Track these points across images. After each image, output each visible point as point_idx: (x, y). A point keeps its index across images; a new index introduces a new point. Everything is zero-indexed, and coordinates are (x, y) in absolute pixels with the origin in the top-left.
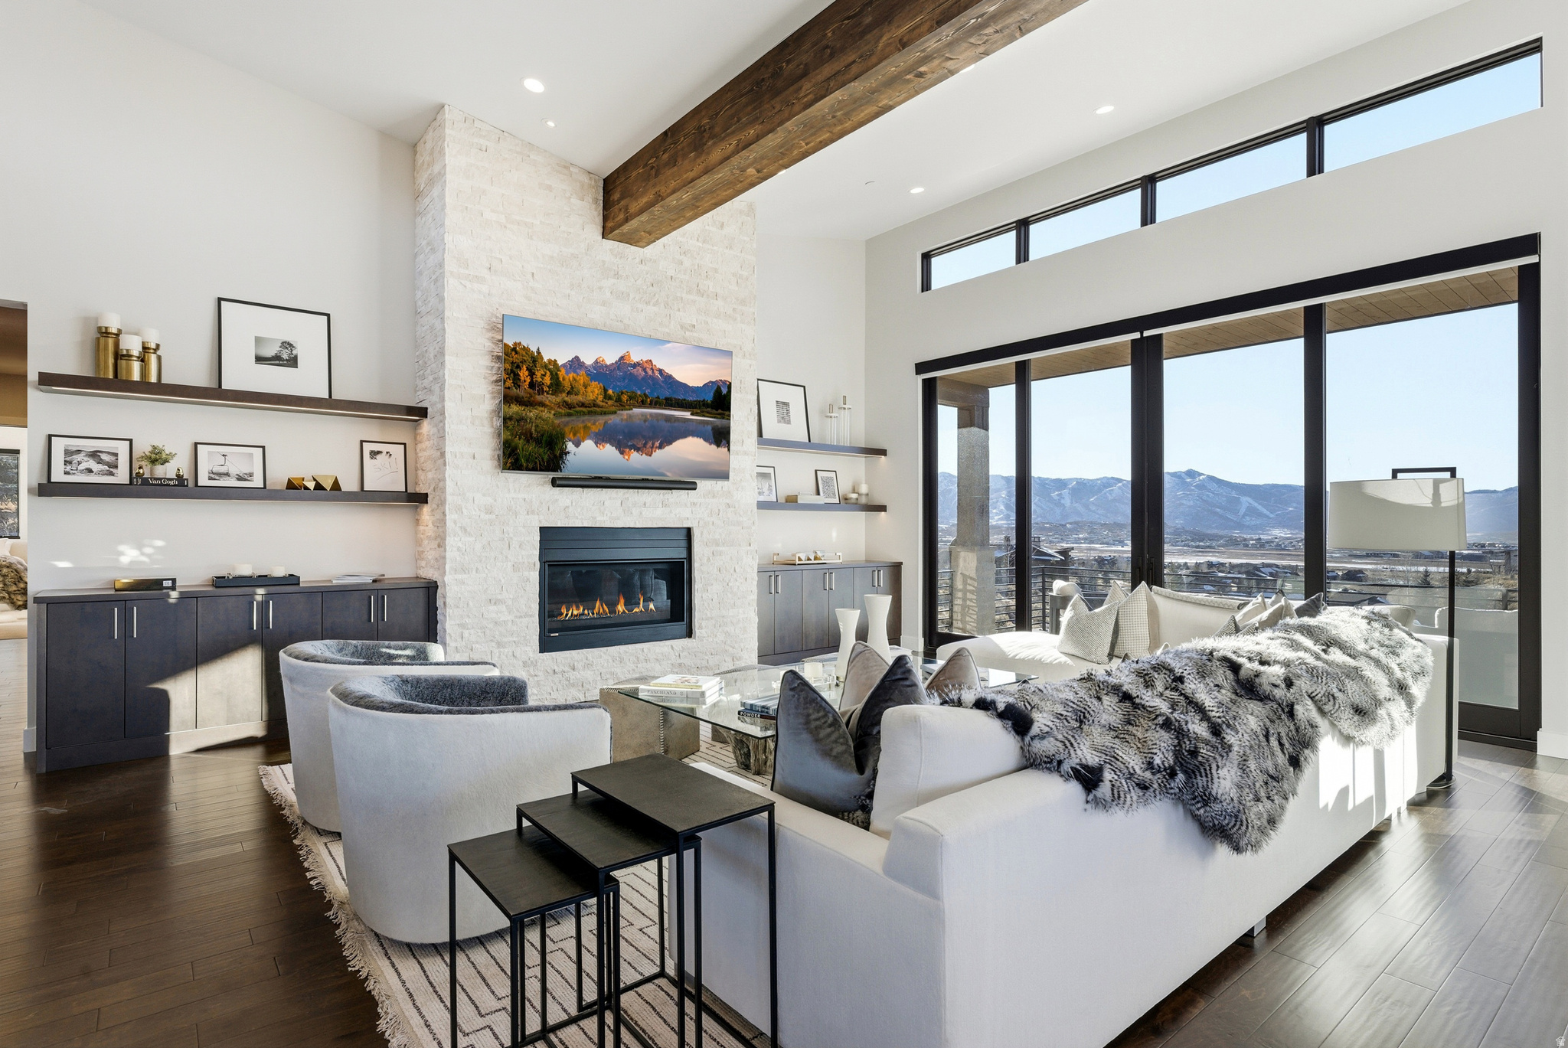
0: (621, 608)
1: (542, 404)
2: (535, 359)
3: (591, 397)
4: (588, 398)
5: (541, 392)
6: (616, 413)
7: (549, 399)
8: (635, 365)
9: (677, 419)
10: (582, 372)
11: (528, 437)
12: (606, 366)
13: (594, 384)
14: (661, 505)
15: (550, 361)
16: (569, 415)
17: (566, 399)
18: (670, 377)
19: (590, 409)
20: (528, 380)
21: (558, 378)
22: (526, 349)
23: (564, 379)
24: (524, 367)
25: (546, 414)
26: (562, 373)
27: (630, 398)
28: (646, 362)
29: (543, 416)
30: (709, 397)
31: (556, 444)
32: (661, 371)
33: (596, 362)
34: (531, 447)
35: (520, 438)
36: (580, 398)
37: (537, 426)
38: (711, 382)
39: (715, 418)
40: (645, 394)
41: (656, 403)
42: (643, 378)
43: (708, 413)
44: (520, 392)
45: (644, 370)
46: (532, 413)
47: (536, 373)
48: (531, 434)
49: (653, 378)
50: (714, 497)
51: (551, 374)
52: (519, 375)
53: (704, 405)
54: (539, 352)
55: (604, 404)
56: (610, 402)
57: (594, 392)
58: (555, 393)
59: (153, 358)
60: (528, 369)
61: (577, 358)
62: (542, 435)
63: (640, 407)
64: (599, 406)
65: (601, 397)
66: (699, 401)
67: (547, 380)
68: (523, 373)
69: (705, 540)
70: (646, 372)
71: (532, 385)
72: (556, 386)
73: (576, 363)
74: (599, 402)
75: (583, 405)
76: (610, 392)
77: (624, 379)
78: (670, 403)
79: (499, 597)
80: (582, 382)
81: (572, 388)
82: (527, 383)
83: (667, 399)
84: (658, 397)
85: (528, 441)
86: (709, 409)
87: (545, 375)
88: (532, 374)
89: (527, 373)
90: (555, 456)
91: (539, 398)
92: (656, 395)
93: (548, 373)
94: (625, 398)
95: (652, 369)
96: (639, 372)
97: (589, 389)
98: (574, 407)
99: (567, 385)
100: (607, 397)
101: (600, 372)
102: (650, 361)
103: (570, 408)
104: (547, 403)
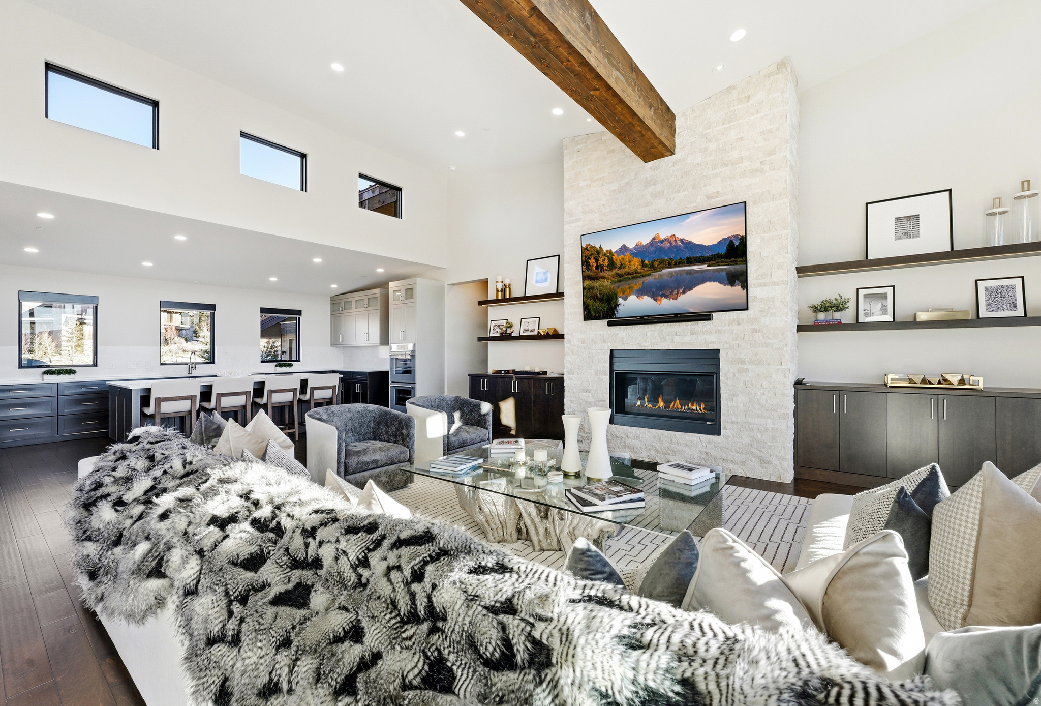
0: (661, 404)
1: (604, 278)
2: (598, 252)
3: (633, 268)
4: (632, 269)
5: (603, 270)
6: (650, 275)
7: (607, 274)
8: (662, 242)
10: (627, 254)
11: (595, 298)
12: (643, 246)
13: (635, 259)
14: (689, 334)
15: (607, 251)
16: (620, 281)
17: (618, 272)
18: (690, 242)
19: (634, 275)
20: (595, 264)
21: (613, 260)
22: (593, 247)
23: (616, 260)
24: (592, 258)
25: (606, 283)
26: (615, 257)
27: (660, 263)
28: (671, 236)
29: (605, 284)
30: (723, 251)
31: (612, 300)
32: (682, 240)
33: (637, 245)
34: (597, 304)
35: (590, 300)
36: (627, 270)
37: (600, 291)
38: (724, 239)
39: (728, 265)
40: (671, 259)
41: (679, 263)
42: (669, 248)
43: (722, 262)
44: (591, 273)
45: (670, 242)
46: (597, 284)
47: (600, 260)
48: (597, 296)
49: (676, 247)
50: (739, 324)
51: (609, 258)
52: (589, 263)
53: (718, 257)
54: (601, 248)
55: (642, 271)
56: (646, 269)
57: (636, 264)
58: (611, 269)
59: (507, 289)
60: (594, 258)
61: (624, 246)
62: (604, 296)
63: (667, 268)
64: (638, 273)
65: (640, 267)
66: (714, 255)
67: (606, 263)
68: (592, 261)
69: (731, 359)
70: (671, 244)
71: (597, 267)
72: (612, 265)
73: (624, 249)
74: (639, 270)
75: (629, 274)
76: (646, 262)
77: (656, 252)
78: (690, 261)
79: (588, 388)
80: (627, 260)
81: (621, 264)
82: (594, 267)
83: (687, 259)
84: (681, 259)
85: (595, 301)
86: (723, 260)
87: (604, 260)
88: (597, 260)
89: (594, 261)
90: (612, 308)
91: (601, 274)
92: (679, 258)
93: (607, 258)
94: (656, 264)
95: (675, 240)
96: (667, 244)
97: (632, 263)
98: (623, 276)
99: (618, 264)
100: (643, 265)
101: (640, 251)
102: (674, 235)
103: (620, 277)
104: (607, 276)
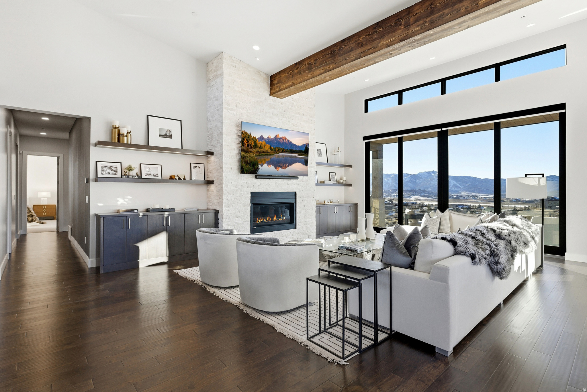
0: (275, 219)
1: (251, 152)
2: (249, 136)
3: (266, 149)
4: (265, 150)
5: (251, 148)
6: (274, 155)
7: (254, 150)
8: (280, 139)
9: (294, 157)
10: (263, 141)
11: (247, 163)
12: (271, 139)
13: (267, 145)
14: (287, 184)
15: (254, 137)
16: (259, 155)
17: (258, 150)
18: (291, 142)
19: (266, 153)
20: (247, 144)
21: (256, 143)
22: (246, 133)
23: (258, 143)
24: (246, 139)
25: (253, 155)
26: (257, 141)
27: (279, 150)
28: (284, 137)
29: (252, 156)
30: (303, 149)
31: (255, 165)
32: (288, 140)
33: (268, 137)
34: (248, 166)
35: (244, 163)
36: (263, 150)
37: (249, 159)
38: (304, 144)
39: (305, 156)
40: (283, 148)
41: (287, 151)
42: (283, 143)
43: (303, 154)
44: (244, 148)
45: (283, 140)
46: (248, 155)
47: (249, 141)
48: (248, 162)
49: (286, 143)
50: (303, 182)
51: (254, 141)
52: (244, 142)
53: (302, 152)
54: (250, 134)
55: (270, 152)
56: (272, 151)
57: (267, 148)
58: (255, 148)
60: (247, 140)
61: (262, 136)
62: (251, 162)
63: (281, 153)
64: (269, 153)
65: (269, 150)
66: (300, 151)
67: (253, 144)
68: (245, 141)
69: (300, 196)
70: (284, 141)
71: (248, 145)
72: (256, 145)
73: (262, 138)
74: (269, 151)
75: (264, 152)
76: (272, 148)
77: (277, 143)
78: (291, 151)
79: (239, 215)
80: (263, 144)
81: (261, 146)
82: (246, 145)
83: (290, 150)
84: (287, 149)
85: (247, 165)
86: (303, 153)
87: (252, 142)
88: (248, 142)
89: (246, 141)
90: (255, 170)
91: (250, 150)
92: (287, 148)
93: (253, 141)
94: (277, 150)
95: (285, 140)
96: (281, 141)
97: (266, 147)
98: (261, 153)
99: (259, 145)
100: (271, 149)
101: (269, 141)
102: (285, 137)
103: (260, 153)
104: (253, 151)
